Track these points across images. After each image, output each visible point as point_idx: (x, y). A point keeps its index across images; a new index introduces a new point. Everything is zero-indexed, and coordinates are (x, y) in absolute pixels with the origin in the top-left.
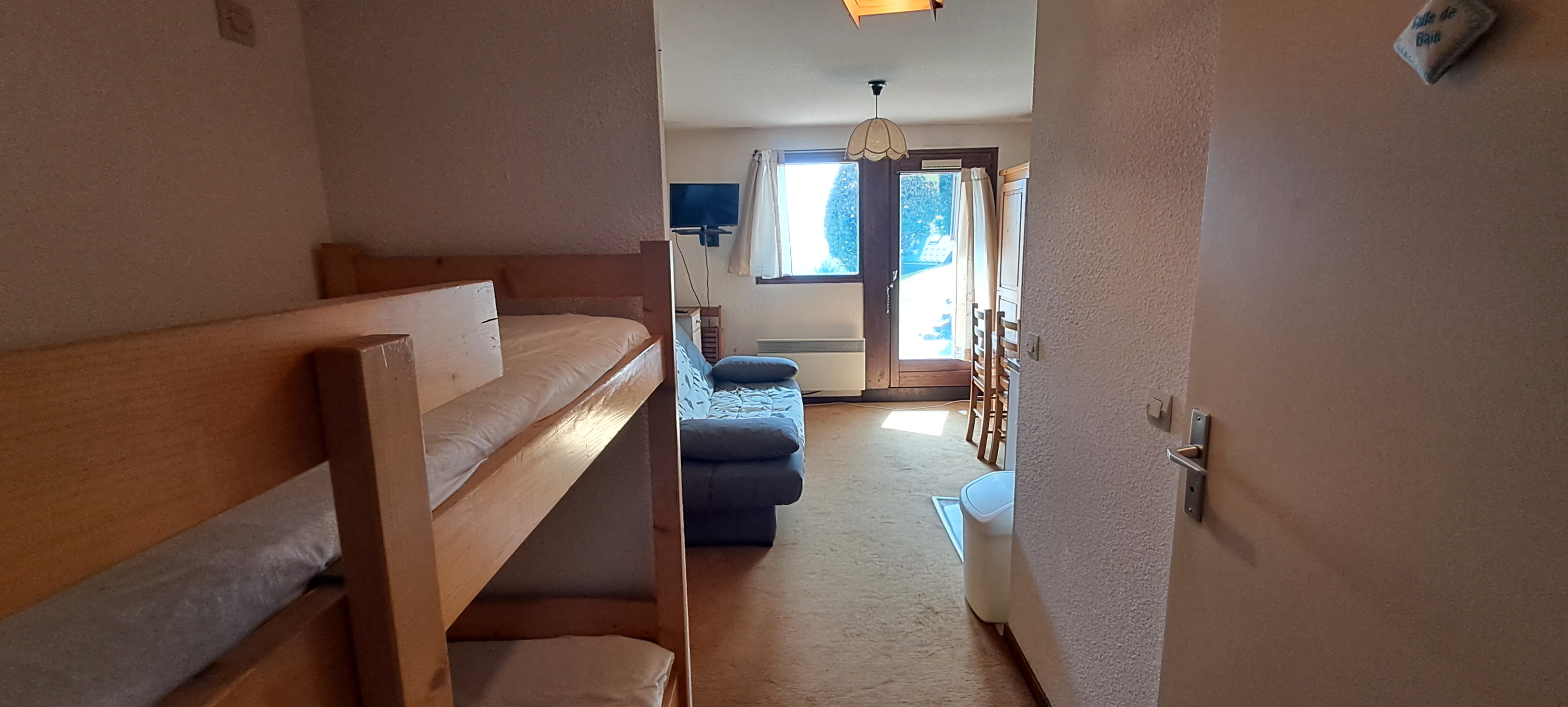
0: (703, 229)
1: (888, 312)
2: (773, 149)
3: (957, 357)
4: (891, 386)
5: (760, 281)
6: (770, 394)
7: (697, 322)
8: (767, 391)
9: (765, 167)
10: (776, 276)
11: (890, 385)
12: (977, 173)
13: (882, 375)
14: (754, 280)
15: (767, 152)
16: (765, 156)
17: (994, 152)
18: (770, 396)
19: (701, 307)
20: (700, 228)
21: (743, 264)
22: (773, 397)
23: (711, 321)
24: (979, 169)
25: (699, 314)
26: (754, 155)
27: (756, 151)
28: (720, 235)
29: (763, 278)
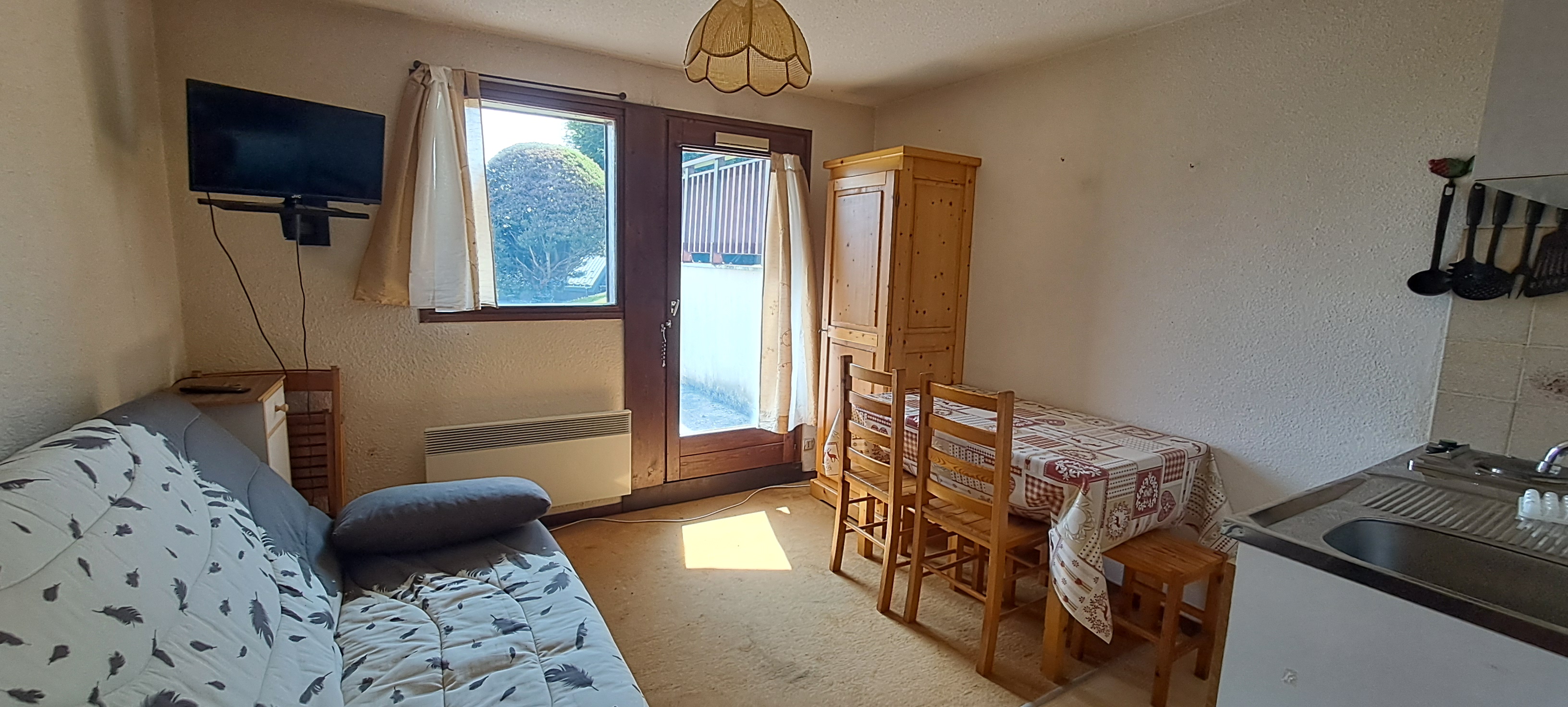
0: (289, 202)
1: (664, 365)
2: (453, 68)
3: (764, 426)
4: (668, 480)
5: (428, 316)
6: (506, 584)
7: (277, 409)
8: (492, 575)
9: (440, 96)
10: (468, 306)
11: (666, 478)
12: (789, 161)
13: (654, 464)
14: (415, 315)
15: (441, 69)
16: (439, 77)
17: (806, 136)
18: (507, 591)
19: (285, 372)
20: (282, 200)
21: (391, 284)
22: (518, 591)
23: (311, 399)
24: (793, 156)
25: (282, 389)
26: (411, 71)
27: (417, 64)
28: (330, 218)
29: (437, 311)
